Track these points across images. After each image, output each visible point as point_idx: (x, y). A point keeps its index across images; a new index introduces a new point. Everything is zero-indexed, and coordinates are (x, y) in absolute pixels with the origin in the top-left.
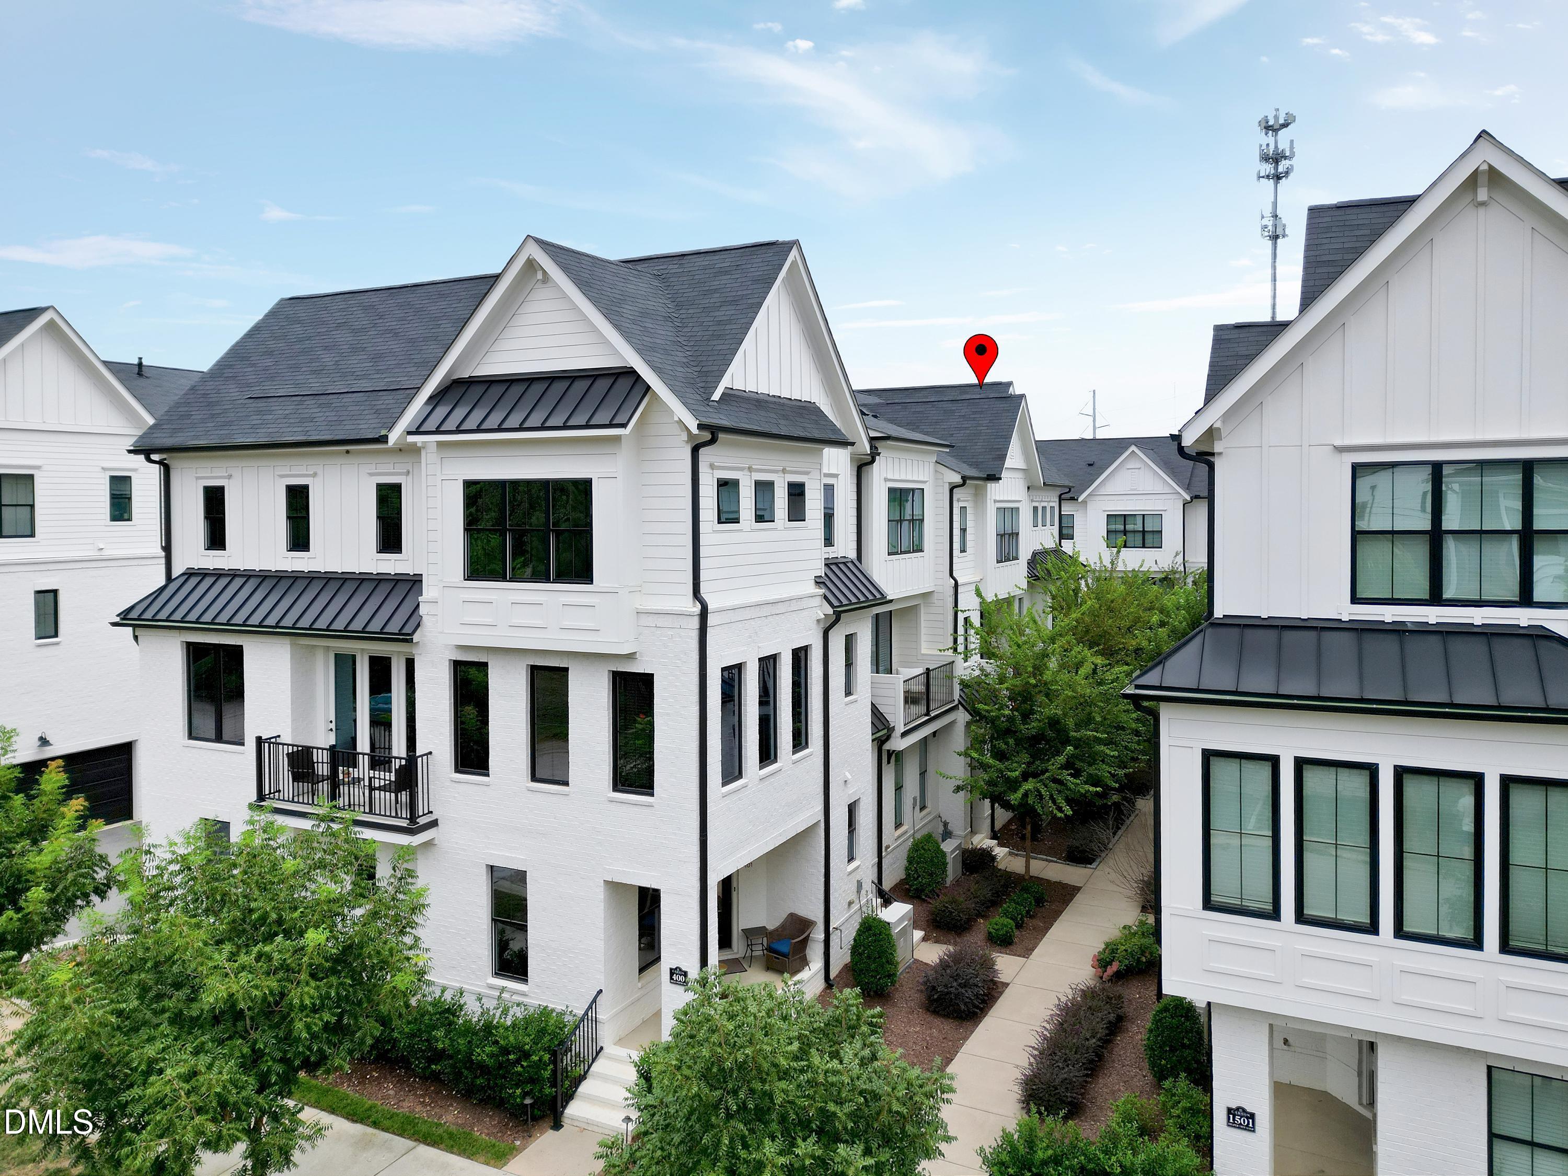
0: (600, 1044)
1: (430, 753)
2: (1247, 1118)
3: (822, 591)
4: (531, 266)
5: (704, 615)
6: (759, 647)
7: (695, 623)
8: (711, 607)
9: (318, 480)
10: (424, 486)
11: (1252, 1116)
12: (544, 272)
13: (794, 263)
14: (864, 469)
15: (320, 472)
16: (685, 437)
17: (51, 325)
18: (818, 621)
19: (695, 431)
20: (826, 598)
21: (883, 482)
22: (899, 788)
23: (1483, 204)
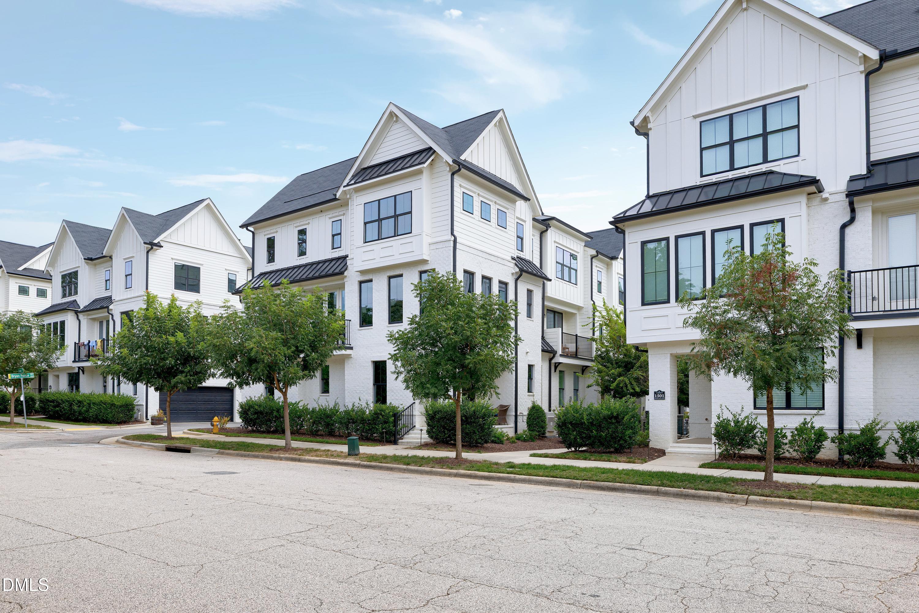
0: (414, 425)
1: (350, 320)
2: (662, 394)
3: (514, 262)
4: (392, 114)
5: (455, 242)
6: (482, 270)
7: (452, 243)
8: (458, 240)
9: (310, 225)
10: (350, 218)
11: (664, 393)
12: (397, 116)
13: (501, 119)
14: (544, 234)
15: (311, 222)
16: (448, 169)
17: (208, 205)
18: (512, 274)
19: (451, 163)
20: (516, 265)
21: (553, 243)
22: (561, 389)
23: (746, 9)
